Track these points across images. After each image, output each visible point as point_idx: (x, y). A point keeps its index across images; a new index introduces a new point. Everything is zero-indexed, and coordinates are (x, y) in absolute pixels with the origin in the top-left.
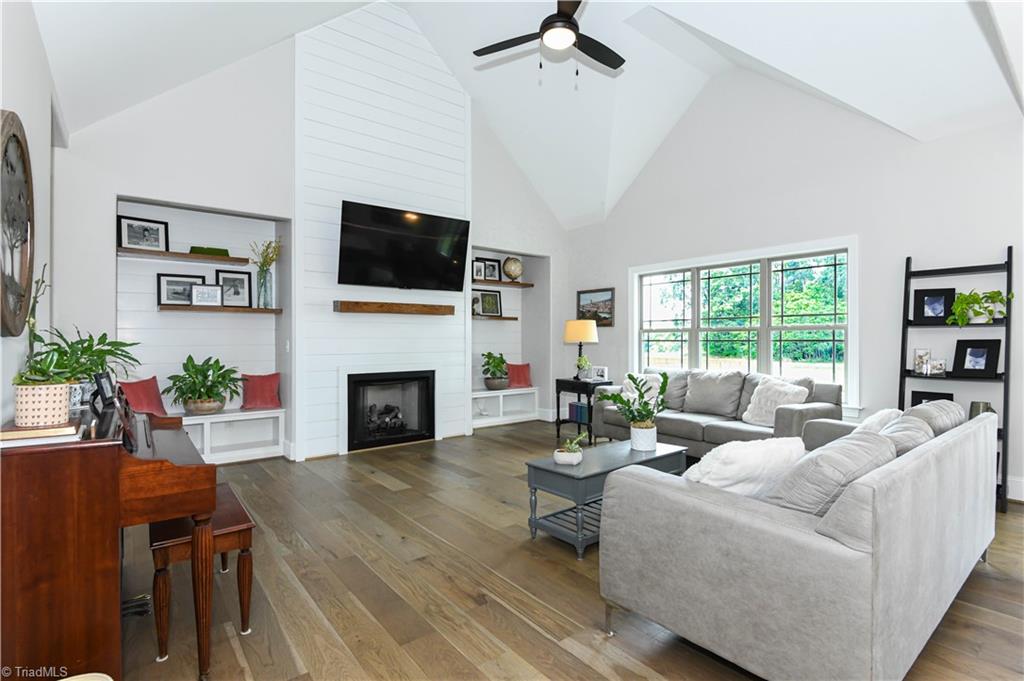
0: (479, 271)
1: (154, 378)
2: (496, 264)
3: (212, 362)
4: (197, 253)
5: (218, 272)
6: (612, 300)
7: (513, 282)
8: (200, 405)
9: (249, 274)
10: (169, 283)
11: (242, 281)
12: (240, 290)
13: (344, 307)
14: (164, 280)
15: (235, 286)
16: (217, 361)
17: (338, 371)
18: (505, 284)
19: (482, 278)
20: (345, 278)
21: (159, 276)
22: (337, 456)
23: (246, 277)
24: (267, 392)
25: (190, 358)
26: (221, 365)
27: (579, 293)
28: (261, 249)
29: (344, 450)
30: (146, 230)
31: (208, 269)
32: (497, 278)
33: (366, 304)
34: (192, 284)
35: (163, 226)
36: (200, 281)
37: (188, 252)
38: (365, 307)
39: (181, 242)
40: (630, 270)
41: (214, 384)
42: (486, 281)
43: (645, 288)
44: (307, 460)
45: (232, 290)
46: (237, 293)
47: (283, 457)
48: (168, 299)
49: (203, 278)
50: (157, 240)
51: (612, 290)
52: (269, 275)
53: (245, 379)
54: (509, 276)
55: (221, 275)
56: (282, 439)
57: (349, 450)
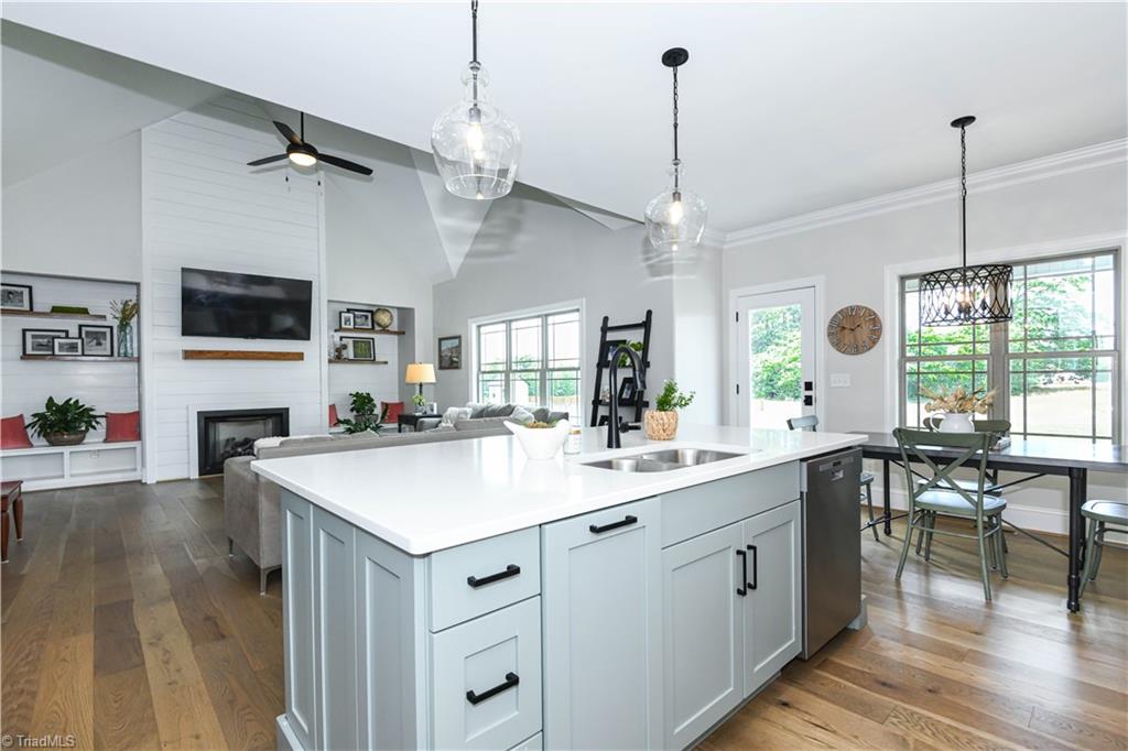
0: (348, 320)
1: (21, 416)
2: (369, 315)
3: (72, 402)
4: (58, 311)
5: (80, 326)
6: (459, 346)
7: (385, 330)
8: (59, 437)
9: (111, 328)
10: (34, 337)
11: (104, 333)
12: (103, 342)
13: (190, 355)
14: (28, 334)
15: (97, 339)
16: (77, 401)
17: (187, 408)
18: (377, 332)
19: (352, 326)
20: (188, 329)
21: (24, 331)
22: (188, 480)
23: (108, 330)
24: (127, 427)
25: (51, 399)
26: (80, 404)
27: (440, 340)
28: (120, 307)
29: (195, 475)
30: (10, 293)
31: (71, 325)
32: (370, 327)
33: (209, 352)
34: (54, 338)
35: (27, 290)
36: (63, 335)
37: (49, 311)
38: (209, 355)
39: (43, 301)
40: (469, 321)
41: (75, 420)
42: (355, 329)
43: (482, 337)
44: (158, 483)
45: (95, 341)
46: (99, 344)
47: (140, 481)
48: (33, 349)
49: (67, 332)
50: (22, 301)
51: (459, 337)
52: (128, 328)
53: (106, 416)
54: (379, 325)
55: (84, 329)
56: (139, 467)
57: (200, 475)
